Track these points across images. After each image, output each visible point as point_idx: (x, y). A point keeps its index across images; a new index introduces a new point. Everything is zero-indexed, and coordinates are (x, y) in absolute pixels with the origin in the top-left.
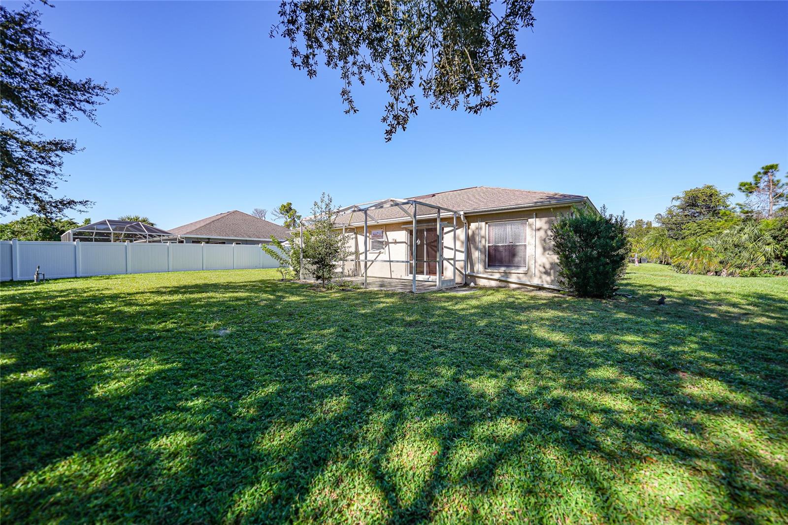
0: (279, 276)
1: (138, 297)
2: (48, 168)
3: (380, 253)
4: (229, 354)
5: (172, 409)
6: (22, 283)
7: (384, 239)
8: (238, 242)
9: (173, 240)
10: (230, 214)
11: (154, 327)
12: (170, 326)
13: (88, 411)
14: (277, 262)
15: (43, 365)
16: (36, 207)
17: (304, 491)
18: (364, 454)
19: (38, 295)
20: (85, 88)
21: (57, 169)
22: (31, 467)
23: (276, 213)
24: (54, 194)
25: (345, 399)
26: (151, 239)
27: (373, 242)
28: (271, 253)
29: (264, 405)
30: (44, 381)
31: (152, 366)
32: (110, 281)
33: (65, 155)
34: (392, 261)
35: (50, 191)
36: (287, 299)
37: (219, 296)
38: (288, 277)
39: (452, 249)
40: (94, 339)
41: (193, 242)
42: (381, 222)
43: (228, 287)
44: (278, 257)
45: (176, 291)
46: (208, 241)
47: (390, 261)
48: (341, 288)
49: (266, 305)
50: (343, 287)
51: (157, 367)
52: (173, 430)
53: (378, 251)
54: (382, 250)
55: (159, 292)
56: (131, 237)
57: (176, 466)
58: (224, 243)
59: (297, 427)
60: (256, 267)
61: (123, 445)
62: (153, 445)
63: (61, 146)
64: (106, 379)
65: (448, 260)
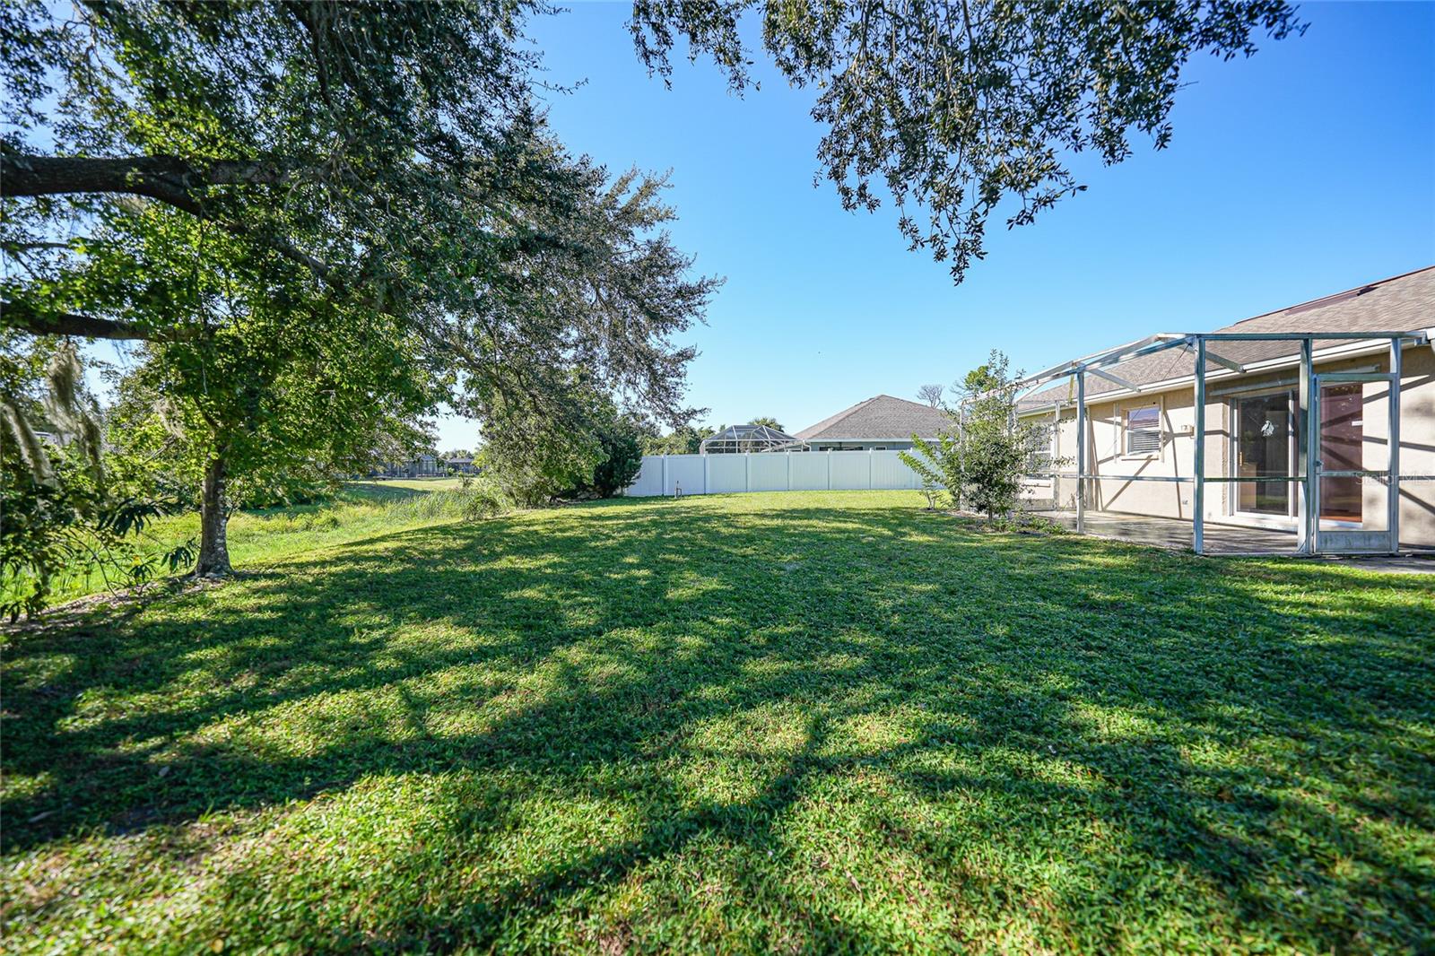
0: (924, 502)
1: (743, 519)
2: (677, 380)
3: (1149, 459)
4: (779, 589)
5: (704, 620)
6: (667, 498)
7: (1162, 427)
8: (880, 447)
9: (796, 449)
10: (872, 401)
11: (734, 551)
12: (749, 551)
13: (657, 605)
14: (919, 478)
15: (649, 568)
16: (671, 421)
17: (749, 706)
18: (823, 707)
19: (672, 511)
20: (700, 290)
21: (683, 380)
22: (620, 627)
23: (958, 389)
24: (683, 405)
25: (859, 661)
26: (777, 447)
27: (1132, 436)
28: (911, 462)
29: (773, 640)
30: (646, 578)
31: (712, 584)
32: (728, 500)
33: (688, 363)
34: (1182, 480)
35: (679, 403)
36: (907, 539)
37: (819, 524)
38: (938, 505)
39: (1384, 442)
40: (686, 554)
41: (821, 449)
42: (1147, 388)
43: (845, 515)
44: (923, 470)
45: (781, 515)
46: (839, 447)
47: (1178, 480)
48: (1023, 529)
49: (869, 544)
50: (1028, 528)
51: (715, 586)
52: (696, 634)
53: (1145, 456)
54: (1155, 454)
55: (762, 516)
56: (758, 446)
57: (683, 656)
58: (861, 449)
59: (786, 665)
60: (905, 488)
61: (663, 631)
62: (679, 639)
63: (685, 355)
64: (676, 586)
65: (1376, 475)
